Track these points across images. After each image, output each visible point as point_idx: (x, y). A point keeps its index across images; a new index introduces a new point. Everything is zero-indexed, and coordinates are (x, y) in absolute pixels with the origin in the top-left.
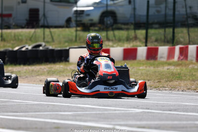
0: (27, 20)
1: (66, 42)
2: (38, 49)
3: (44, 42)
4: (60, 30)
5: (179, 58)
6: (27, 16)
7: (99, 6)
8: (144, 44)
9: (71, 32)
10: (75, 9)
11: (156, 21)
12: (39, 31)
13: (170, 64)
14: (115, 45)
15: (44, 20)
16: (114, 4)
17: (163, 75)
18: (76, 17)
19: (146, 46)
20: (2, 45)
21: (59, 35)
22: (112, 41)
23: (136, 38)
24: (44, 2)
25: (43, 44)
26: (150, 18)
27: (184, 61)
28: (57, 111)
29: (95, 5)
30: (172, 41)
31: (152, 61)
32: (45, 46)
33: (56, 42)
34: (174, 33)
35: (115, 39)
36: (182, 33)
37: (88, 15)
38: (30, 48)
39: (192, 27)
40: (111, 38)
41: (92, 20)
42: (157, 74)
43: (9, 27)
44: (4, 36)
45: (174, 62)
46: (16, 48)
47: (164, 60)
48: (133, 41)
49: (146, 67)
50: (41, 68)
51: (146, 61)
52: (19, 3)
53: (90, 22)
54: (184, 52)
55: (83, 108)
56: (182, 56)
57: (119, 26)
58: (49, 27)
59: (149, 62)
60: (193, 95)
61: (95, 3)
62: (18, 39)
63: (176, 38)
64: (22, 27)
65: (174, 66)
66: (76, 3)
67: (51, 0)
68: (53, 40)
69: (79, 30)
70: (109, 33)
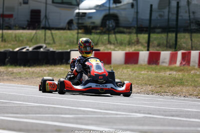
0: (28, 21)
1: (67, 44)
2: (39, 50)
3: (45, 43)
4: (62, 31)
5: (181, 63)
7: (102, 9)
8: (146, 49)
9: (71, 34)
10: (77, 11)
11: (159, 25)
12: (40, 32)
13: (172, 69)
14: (116, 49)
15: (45, 22)
16: (117, 7)
17: (165, 80)
18: (78, 19)
19: (148, 50)
20: (2, 46)
21: (60, 37)
22: (114, 44)
23: (138, 42)
24: (46, 4)
25: (44, 46)
26: (152, 21)
27: (186, 67)
28: (58, 114)
29: (98, 8)
30: (175, 47)
31: (154, 66)
32: (46, 47)
33: (57, 44)
34: (176, 37)
35: (117, 43)
36: (184, 38)
37: (90, 18)
38: (30, 49)
39: (195, 32)
40: (112, 42)
41: (94, 23)
42: (159, 79)
43: (9, 28)
44: (5, 36)
45: (176, 67)
46: (17, 49)
47: (167, 65)
48: (135, 45)
49: (148, 72)
50: (41, 70)
51: (147, 65)
52: (20, 3)
53: (92, 25)
54: (186, 58)
55: (84, 111)
56: (184, 61)
57: (122, 29)
58: (50, 29)
59: (150, 66)
60: (195, 101)
61: (98, 6)
62: (19, 40)
63: (178, 43)
64: (24, 29)
65: (176, 71)
66: (78, 5)
67: (53, 2)
68: (54, 42)
69: (81, 33)
70: (110, 36)
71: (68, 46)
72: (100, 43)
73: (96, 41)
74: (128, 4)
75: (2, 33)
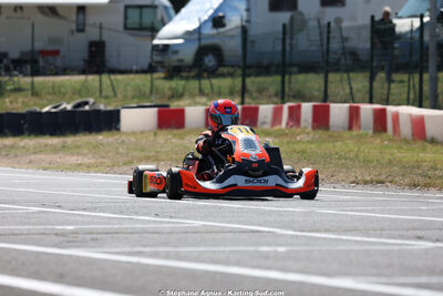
0: (85, 61)
2: (81, 109)
3: (100, 97)
5: (287, 124)
6: (85, 55)
9: (141, 81)
12: (93, 79)
16: (219, 34)
19: (243, 103)
20: (31, 103)
22: (207, 95)
25: (91, 100)
27: (294, 129)
29: (187, 37)
32: (94, 103)
35: (213, 93)
37: (176, 52)
38: (69, 107)
40: (206, 91)
41: (181, 61)
44: (37, 88)
46: (46, 109)
52: (72, 32)
53: (178, 64)
54: (295, 114)
56: (292, 120)
61: (188, 33)
62: (60, 92)
66: (157, 31)
67: (126, 28)
68: (115, 95)
69: (158, 78)
70: (203, 82)
71: (136, 100)
72: (187, 93)
73: (181, 90)
74: (236, 28)
75: (32, 83)
